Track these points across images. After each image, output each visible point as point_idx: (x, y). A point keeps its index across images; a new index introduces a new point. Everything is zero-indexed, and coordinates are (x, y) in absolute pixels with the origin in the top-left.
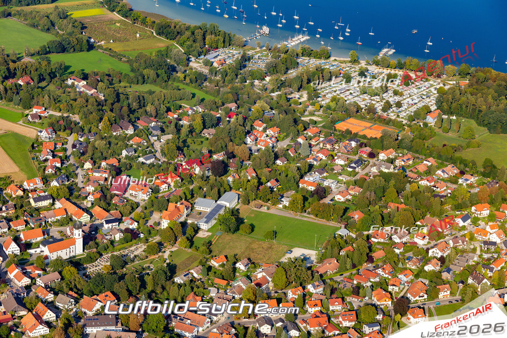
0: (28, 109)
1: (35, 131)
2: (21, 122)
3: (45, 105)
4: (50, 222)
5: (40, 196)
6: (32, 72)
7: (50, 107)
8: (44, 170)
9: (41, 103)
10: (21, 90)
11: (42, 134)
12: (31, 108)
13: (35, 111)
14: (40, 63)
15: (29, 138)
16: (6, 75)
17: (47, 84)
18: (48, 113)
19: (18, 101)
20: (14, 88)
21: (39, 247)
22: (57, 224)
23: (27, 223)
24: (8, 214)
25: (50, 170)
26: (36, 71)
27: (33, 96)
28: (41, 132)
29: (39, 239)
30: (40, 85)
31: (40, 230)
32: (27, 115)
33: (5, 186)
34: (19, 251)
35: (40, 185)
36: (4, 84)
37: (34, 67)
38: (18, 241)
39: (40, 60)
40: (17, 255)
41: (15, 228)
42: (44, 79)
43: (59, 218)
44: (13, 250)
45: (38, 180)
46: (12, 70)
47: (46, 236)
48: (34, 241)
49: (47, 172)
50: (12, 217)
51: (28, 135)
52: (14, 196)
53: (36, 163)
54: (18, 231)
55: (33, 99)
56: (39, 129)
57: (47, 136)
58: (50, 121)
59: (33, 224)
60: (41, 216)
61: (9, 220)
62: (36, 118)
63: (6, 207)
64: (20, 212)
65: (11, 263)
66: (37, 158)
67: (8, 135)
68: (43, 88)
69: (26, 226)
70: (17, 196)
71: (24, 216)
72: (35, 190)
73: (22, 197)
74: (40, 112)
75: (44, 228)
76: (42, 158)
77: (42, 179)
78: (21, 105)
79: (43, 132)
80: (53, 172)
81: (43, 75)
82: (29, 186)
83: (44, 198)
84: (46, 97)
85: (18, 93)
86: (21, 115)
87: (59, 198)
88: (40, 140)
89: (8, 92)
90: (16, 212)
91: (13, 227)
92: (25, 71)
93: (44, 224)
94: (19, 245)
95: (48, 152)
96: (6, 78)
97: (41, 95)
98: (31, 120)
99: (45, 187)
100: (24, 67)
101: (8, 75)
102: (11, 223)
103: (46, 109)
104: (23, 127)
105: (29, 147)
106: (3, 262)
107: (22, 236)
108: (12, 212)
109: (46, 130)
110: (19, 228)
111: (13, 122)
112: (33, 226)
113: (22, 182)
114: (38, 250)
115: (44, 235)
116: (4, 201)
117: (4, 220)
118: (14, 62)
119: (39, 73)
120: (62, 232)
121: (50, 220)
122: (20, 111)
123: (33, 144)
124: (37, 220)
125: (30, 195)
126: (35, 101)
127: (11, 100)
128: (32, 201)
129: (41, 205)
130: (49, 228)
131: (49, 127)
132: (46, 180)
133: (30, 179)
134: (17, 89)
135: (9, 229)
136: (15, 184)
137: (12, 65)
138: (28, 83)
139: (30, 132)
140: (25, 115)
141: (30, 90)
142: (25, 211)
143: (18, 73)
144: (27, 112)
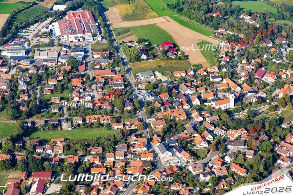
0: (217, 30)
1: (219, 42)
2: (211, 37)
3: (226, 28)
4: (219, 90)
5: (216, 76)
6: (221, 10)
7: (228, 29)
8: (220, 62)
9: (224, 27)
10: (214, 19)
11: (222, 43)
12: (218, 29)
13: (220, 31)
14: (226, 5)
16: (207, 11)
17: (229, 17)
18: (227, 32)
19: (211, 26)
20: (210, 18)
21: (210, 102)
22: (223, 91)
23: (206, 89)
24: (197, 84)
25: (223, 62)
26: (224, 9)
27: (220, 23)
28: (221, 42)
29: (211, 98)
30: (225, 17)
31: (212, 94)
32: (216, 33)
33: (198, 69)
34: (200, 103)
35: (216, 70)
36: (205, 15)
37: (223, 8)
38: (200, 98)
39: (226, 4)
40: (199, 106)
41: (200, 91)
42: (227, 14)
43: (224, 88)
44: (197, 102)
45: (215, 67)
46: (210, 9)
47: (215, 97)
48: (208, 99)
49: (221, 64)
50: (199, 86)
51: (214, 44)
52: (202, 75)
53: (216, 58)
54: (201, 93)
55: (220, 24)
56: (221, 41)
57: (225, 44)
58: (227, 36)
59: (210, 90)
60: (214, 86)
61: (197, 87)
62: (220, 35)
63: (196, 80)
64: (203, 83)
65: (194, 109)
66: (217, 56)
67: (203, 43)
68: (226, 19)
69: (206, 91)
70: (203, 75)
71: (205, 86)
72: (213, 73)
73: (206, 76)
74: (223, 32)
75: (215, 93)
76: (220, 56)
77: (218, 67)
78: (213, 27)
79: (222, 42)
80: (225, 64)
81: (227, 12)
82: (210, 70)
83: (218, 77)
84: (227, 24)
85: (212, 21)
86: (212, 33)
87: (225, 77)
89: (207, 20)
90: (201, 83)
91: (199, 91)
92: (218, 9)
93: (215, 91)
94: (200, 100)
95: (223, 53)
97: (224, 22)
98: (217, 36)
99: (219, 71)
100: (217, 7)
101: (208, 11)
102: (197, 89)
103: (226, 30)
104: (212, 39)
106: (190, 108)
107: (202, 96)
108: (199, 83)
109: (224, 41)
110: (202, 91)
111: (207, 36)
112: (209, 91)
113: (207, 68)
114: (210, 104)
115: (214, 96)
116: (196, 77)
117: (194, 87)
118: (212, 4)
119: (225, 11)
120: (224, 95)
121: (219, 89)
122: (212, 31)
124: (211, 88)
125: (210, 75)
126: (220, 25)
127: (208, 25)
128: (210, 78)
129: (215, 81)
130: (218, 93)
131: (226, 40)
132: (220, 68)
133: (211, 66)
134: (212, 19)
135: (197, 91)
136: (203, 68)
137: (211, 6)
138: (218, 16)
139: (215, 42)
140: (214, 33)
141: (219, 19)
142: (206, 83)
143: (214, 10)
144: (216, 31)
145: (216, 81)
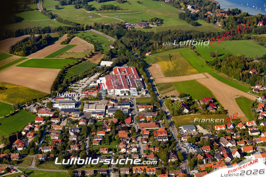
0: (253, 86)
1: (256, 97)
2: (249, 92)
3: (262, 85)
4: (257, 143)
5: (254, 130)
6: (257, 67)
7: (264, 85)
8: (258, 117)
9: (260, 83)
10: (251, 76)
11: (259, 99)
12: (255, 85)
13: (256, 87)
14: (262, 63)
15: (252, 101)
16: (244, 68)
17: (264, 74)
18: (263, 88)
19: (248, 82)
20: (247, 75)
21: (250, 155)
22: (261, 145)
23: (246, 143)
24: (236, 137)
25: (261, 117)
26: (260, 67)
27: (256, 80)
28: (258, 98)
29: (251, 151)
30: (261, 74)
31: (252, 147)
32: (253, 89)
33: (237, 123)
34: (240, 156)
35: (255, 124)
36: (242, 72)
37: (258, 65)
38: (240, 151)
40: (239, 158)
41: (239, 145)
42: (263, 72)
43: (262, 142)
44: (237, 155)
45: (254, 122)
46: (247, 66)
47: (255, 150)
48: (248, 152)
49: (259, 118)
50: (239, 139)
51: (252, 99)
52: (241, 129)
53: (254, 113)
54: (241, 146)
55: (256, 81)
56: (258, 96)
57: (261, 100)
58: (263, 92)
59: (249, 143)
60: (253, 140)
61: (236, 140)
62: (257, 91)
63: (236, 134)
64: (243, 137)
65: (235, 162)
66: (255, 111)
67: (241, 98)
68: (262, 76)
71: (244, 139)
72: (252, 127)
73: (245, 130)
74: (259, 88)
75: (254, 146)
76: (257, 111)
77: (256, 121)
78: (250, 83)
79: (259, 98)
80: (262, 118)
81: (263, 69)
82: (249, 124)
83: (256, 131)
84: (263, 80)
85: (249, 78)
86: (249, 89)
87: (263, 132)
88: (257, 102)
89: (244, 77)
90: (241, 137)
91: (238, 144)
92: (254, 67)
93: (254, 144)
94: (240, 154)
95: (261, 108)
96: (244, 70)
97: (260, 79)
98: (254, 91)
99: (257, 126)
100: (253, 64)
101: (245, 68)
102: (237, 142)
104: (250, 95)
105: (251, 105)
106: (231, 161)
107: (242, 149)
108: (239, 136)
109: (261, 97)
111: (245, 92)
112: (249, 145)
113: (246, 122)
114: (250, 157)
115: (254, 149)
116: (235, 131)
117: (234, 140)
118: (249, 62)
119: (261, 68)
120: (263, 149)
121: (257, 142)
122: (249, 87)
123: (254, 103)
124: (251, 142)
125: (249, 129)
126: (257, 82)
127: (245, 81)
128: (249, 132)
130: (257, 146)
131: (263, 95)
132: (258, 122)
133: (250, 121)
134: (249, 75)
135: (236, 145)
136: (242, 123)
137: (247, 64)
138: (254, 73)
139: (253, 98)
140: (251, 89)
141: (255, 76)
142: (245, 137)
143: (250, 68)
144: (253, 87)
145: (255, 135)
